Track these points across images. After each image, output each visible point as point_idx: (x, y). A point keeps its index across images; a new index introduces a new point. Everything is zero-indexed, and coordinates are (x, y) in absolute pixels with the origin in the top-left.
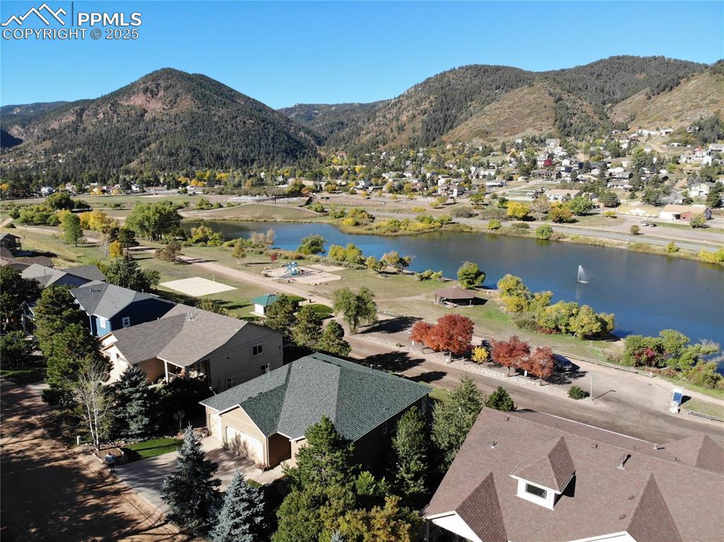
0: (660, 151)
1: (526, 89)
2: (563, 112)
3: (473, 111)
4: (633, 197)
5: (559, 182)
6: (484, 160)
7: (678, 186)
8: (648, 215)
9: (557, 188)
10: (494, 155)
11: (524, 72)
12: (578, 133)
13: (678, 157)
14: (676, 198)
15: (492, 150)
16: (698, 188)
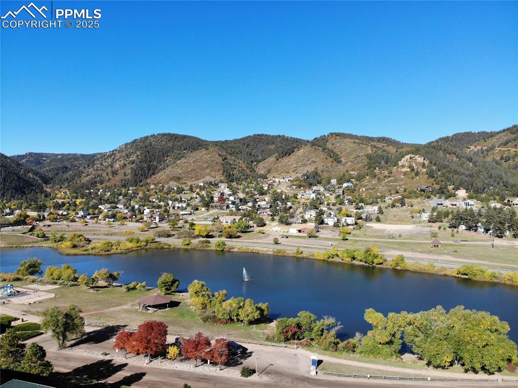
0: (286, 191)
1: (204, 151)
2: (228, 166)
3: (169, 163)
4: (273, 220)
5: (228, 211)
6: (178, 196)
7: (298, 212)
8: (282, 231)
9: (227, 215)
10: (185, 193)
11: (202, 141)
12: (238, 180)
13: (297, 194)
14: (297, 220)
15: (183, 190)
16: (309, 213)
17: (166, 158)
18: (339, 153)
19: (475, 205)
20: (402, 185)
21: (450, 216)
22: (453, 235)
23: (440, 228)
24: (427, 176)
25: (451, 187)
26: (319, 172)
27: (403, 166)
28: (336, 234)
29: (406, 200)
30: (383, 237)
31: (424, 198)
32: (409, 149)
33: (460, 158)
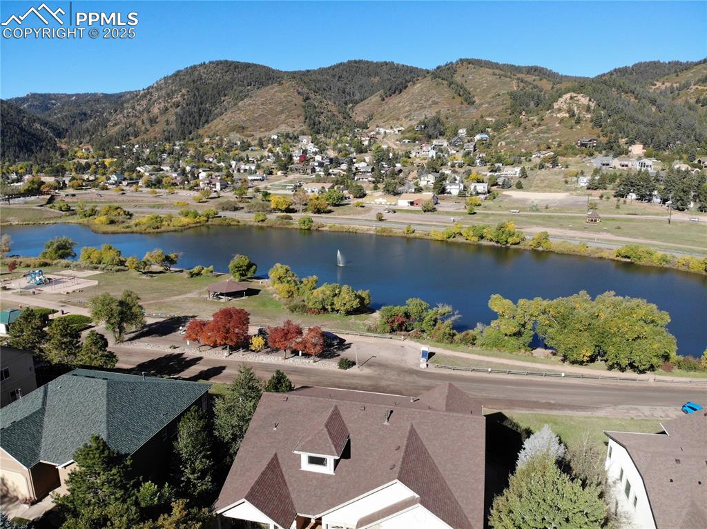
0: (395, 147)
1: (276, 87)
2: (311, 110)
3: (227, 106)
4: (376, 188)
5: (314, 176)
6: (244, 154)
7: (410, 177)
8: (388, 203)
9: (313, 182)
10: (252, 150)
11: (273, 71)
12: (326, 130)
13: (410, 152)
14: (409, 188)
15: (249, 145)
16: (426, 178)
17: (223, 98)
18: (472, 89)
19: (653, 166)
20: (556, 136)
21: (618, 180)
22: (618, 207)
23: (601, 197)
24: (591, 124)
25: (624, 140)
26: (443, 119)
27: (560, 110)
28: (461, 207)
29: (560, 158)
30: (524, 209)
31: (584, 155)
32: (569, 85)
33: (640, 100)
